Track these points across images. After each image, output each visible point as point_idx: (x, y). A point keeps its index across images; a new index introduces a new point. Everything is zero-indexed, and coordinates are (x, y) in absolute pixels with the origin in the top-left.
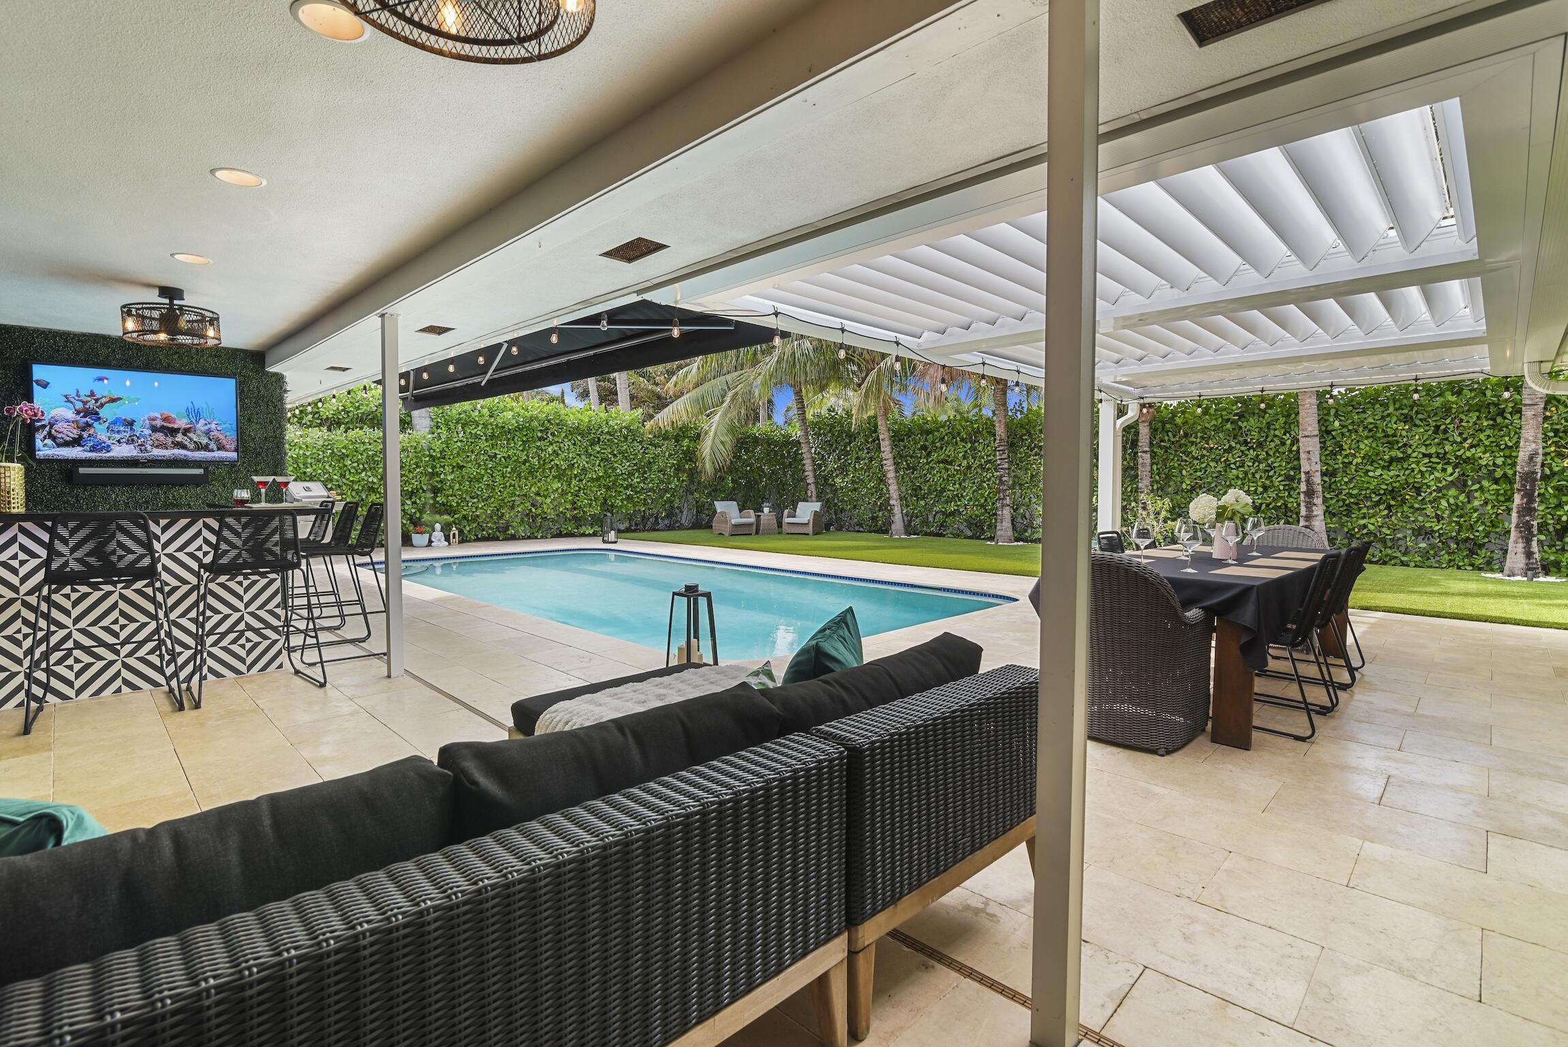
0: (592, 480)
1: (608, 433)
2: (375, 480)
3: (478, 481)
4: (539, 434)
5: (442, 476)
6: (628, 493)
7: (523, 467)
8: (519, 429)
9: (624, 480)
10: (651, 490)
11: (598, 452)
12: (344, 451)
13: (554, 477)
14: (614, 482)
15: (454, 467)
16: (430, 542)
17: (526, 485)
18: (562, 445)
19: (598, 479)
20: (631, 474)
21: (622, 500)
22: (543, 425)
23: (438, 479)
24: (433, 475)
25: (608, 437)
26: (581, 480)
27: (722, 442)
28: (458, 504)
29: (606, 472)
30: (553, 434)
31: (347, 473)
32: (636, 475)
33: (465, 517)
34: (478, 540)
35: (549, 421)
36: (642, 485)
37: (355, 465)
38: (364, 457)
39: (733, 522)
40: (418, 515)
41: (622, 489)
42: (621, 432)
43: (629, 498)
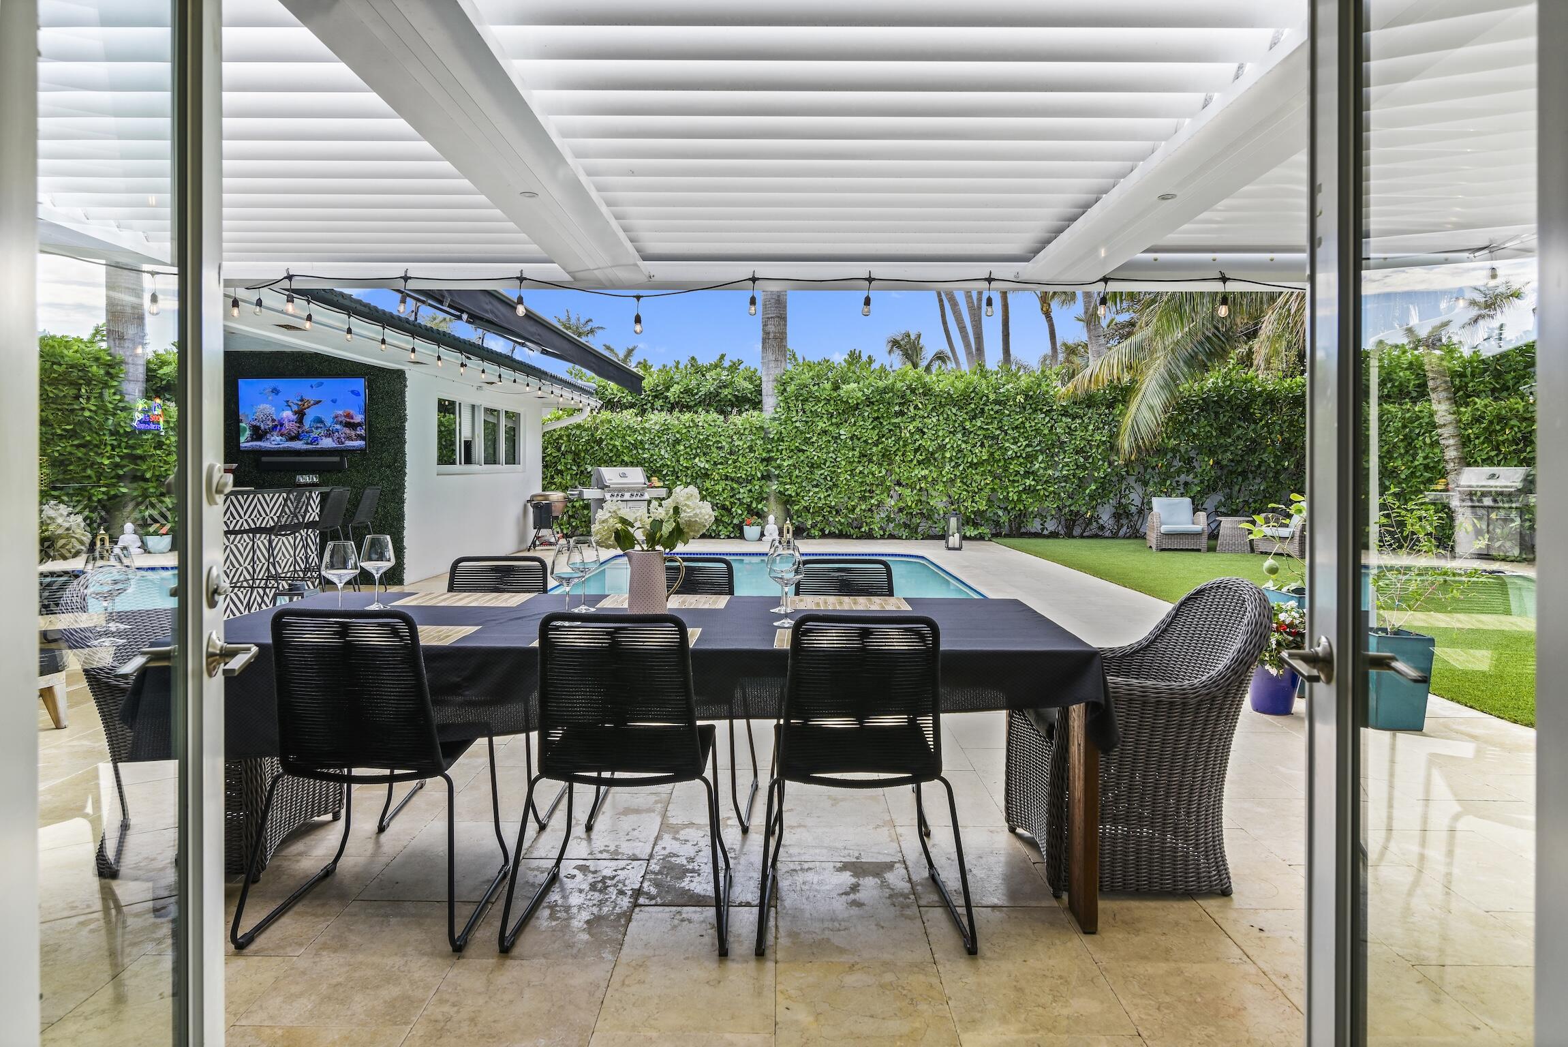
0: (972, 465)
1: (997, 402)
2: (707, 466)
3: (819, 467)
4: (897, 408)
5: (778, 462)
6: (1028, 482)
7: (874, 449)
8: (869, 402)
9: (1020, 465)
10: (1066, 479)
11: (980, 428)
12: (678, 436)
13: (919, 463)
14: (1006, 470)
15: (792, 450)
16: (762, 534)
17: (880, 472)
18: (927, 421)
19: (981, 463)
20: (1030, 458)
21: (1019, 492)
22: (903, 397)
23: (775, 465)
24: (767, 460)
25: (997, 407)
26: (957, 465)
27: (1151, 408)
28: (797, 494)
29: (992, 454)
30: (916, 407)
31: (682, 458)
32: (1040, 458)
33: (807, 509)
34: (824, 536)
35: (913, 391)
36: (1050, 472)
37: (688, 450)
38: (696, 441)
39: (1164, 529)
40: (754, 505)
41: (1016, 478)
42: (1014, 400)
43: (1028, 490)
